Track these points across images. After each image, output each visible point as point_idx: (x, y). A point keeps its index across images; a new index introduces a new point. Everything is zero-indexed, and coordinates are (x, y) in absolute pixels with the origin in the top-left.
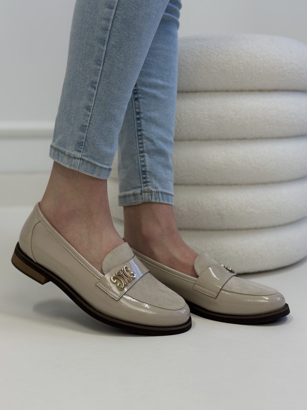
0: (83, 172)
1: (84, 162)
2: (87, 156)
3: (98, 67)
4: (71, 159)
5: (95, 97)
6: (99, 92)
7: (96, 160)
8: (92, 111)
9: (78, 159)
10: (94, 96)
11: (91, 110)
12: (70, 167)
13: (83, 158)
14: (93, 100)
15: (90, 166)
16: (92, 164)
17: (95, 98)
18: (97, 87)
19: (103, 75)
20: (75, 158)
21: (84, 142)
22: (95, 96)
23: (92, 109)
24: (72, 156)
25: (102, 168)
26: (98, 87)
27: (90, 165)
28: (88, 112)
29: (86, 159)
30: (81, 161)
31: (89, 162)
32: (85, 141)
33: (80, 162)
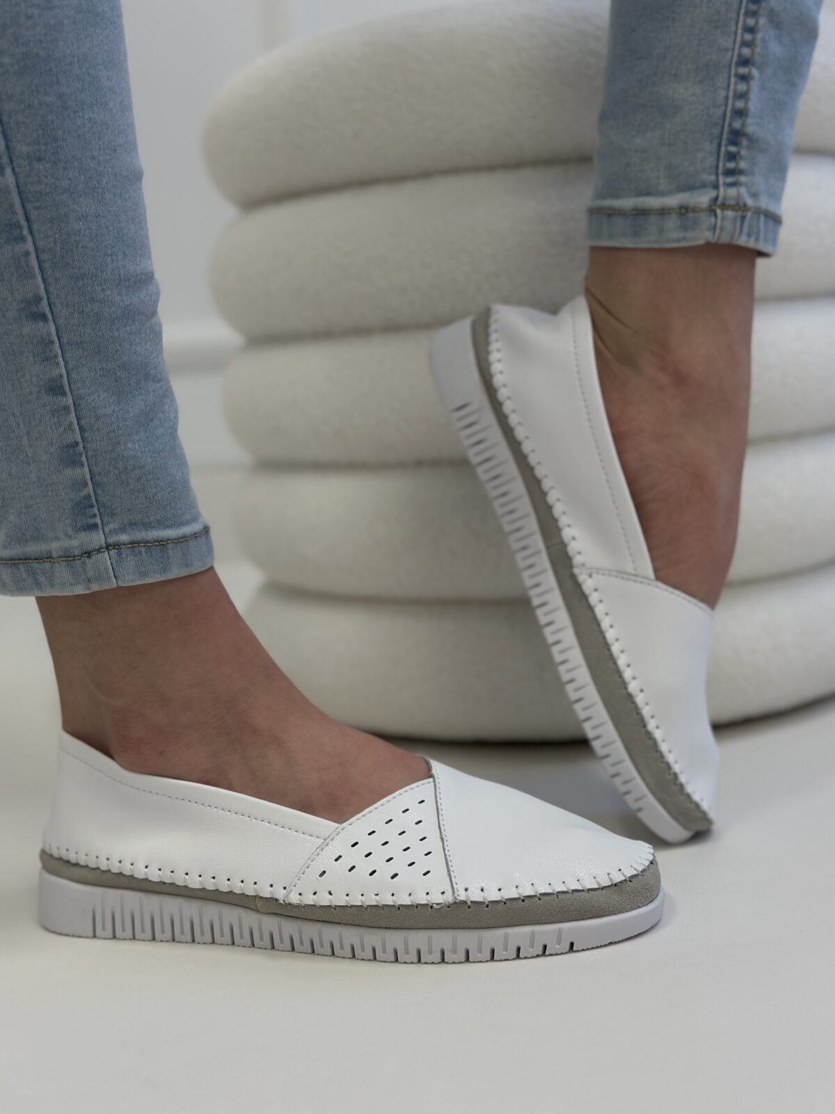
0: (133, 581)
1: (123, 551)
2: (122, 530)
3: (19, 248)
4: (78, 562)
5: (60, 344)
6: (61, 322)
7: (153, 528)
8: (70, 390)
9: (99, 550)
10: (52, 342)
11: (67, 389)
12: (89, 589)
13: (112, 540)
14: (56, 356)
15: (146, 552)
16: (148, 542)
17: (60, 346)
18: (47, 310)
19: (47, 265)
20: (89, 554)
21: (92, 493)
22: (56, 338)
23: (67, 383)
24: (77, 552)
25: (184, 539)
26: (51, 309)
27: (143, 550)
28: (60, 398)
29: (124, 538)
30: (113, 552)
31: (138, 543)
32: (93, 488)
33: (110, 559)
